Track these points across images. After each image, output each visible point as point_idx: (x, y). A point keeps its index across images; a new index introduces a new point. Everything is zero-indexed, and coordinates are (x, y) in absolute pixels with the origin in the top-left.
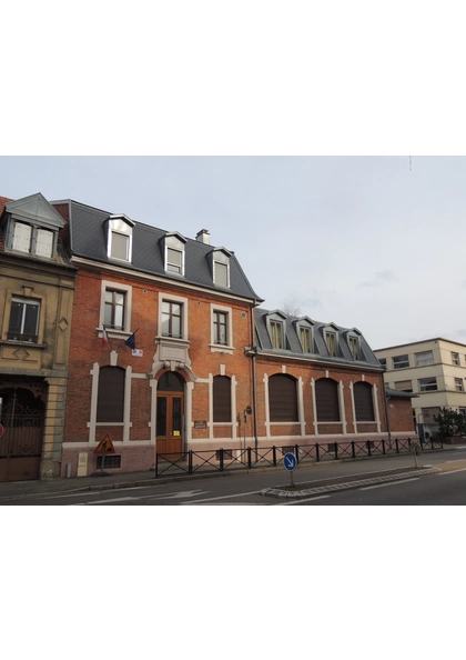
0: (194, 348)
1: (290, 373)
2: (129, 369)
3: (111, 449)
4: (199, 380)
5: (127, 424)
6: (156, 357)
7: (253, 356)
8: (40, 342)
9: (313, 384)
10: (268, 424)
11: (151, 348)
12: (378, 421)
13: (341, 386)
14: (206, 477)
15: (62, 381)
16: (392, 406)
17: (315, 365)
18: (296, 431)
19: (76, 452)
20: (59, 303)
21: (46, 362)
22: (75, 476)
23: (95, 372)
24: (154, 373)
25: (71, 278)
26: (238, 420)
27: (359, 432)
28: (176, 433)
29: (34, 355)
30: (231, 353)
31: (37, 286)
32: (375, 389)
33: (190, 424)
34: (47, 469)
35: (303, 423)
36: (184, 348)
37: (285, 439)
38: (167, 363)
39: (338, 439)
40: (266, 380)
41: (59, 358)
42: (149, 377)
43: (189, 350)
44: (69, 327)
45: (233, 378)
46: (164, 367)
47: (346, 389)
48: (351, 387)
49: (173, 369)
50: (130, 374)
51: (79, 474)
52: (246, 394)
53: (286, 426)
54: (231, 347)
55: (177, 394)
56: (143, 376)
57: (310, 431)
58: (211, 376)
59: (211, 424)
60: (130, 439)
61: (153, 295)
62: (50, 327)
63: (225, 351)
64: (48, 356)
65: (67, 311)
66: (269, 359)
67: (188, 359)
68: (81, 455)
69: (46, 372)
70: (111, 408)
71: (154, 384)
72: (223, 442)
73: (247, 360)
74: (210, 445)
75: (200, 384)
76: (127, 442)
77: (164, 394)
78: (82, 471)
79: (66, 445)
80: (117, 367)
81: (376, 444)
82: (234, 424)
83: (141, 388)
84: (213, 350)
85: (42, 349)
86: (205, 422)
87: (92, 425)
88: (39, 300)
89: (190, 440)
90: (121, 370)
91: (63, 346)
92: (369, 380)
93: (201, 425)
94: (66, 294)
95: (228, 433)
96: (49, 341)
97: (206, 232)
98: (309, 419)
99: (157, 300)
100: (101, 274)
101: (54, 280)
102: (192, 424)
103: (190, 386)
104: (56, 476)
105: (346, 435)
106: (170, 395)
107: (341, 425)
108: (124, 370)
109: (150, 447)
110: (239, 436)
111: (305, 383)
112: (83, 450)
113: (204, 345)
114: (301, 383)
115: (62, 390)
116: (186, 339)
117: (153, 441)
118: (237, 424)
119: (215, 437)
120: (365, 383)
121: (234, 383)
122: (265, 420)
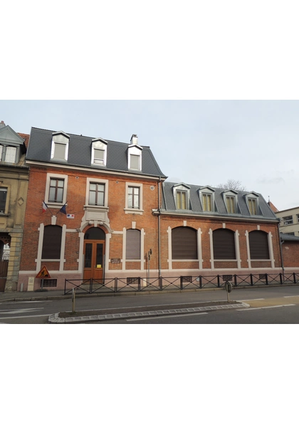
0: (113, 211)
1: (191, 226)
2: (64, 227)
3: (48, 275)
4: (115, 232)
5: (62, 260)
6: (83, 219)
7: (158, 215)
8: (6, 212)
9: (211, 233)
10: (170, 260)
11: (81, 210)
12: (272, 260)
13: (237, 234)
15: (19, 235)
16: (287, 248)
17: (213, 220)
18: (196, 266)
19: (27, 276)
20: (18, 189)
21: (10, 224)
22: (25, 291)
23: (41, 229)
24: (81, 229)
25: (27, 174)
26: (146, 258)
27: (252, 267)
28: (99, 266)
29: (3, 220)
30: (141, 213)
31: (4, 180)
32: (270, 236)
33: (107, 260)
34: (9, 286)
35: (201, 260)
36: (104, 212)
37: (185, 272)
38: (91, 222)
39: (232, 272)
40: (169, 231)
41: (18, 221)
42: (78, 232)
43: (108, 213)
44: (25, 203)
45: (142, 230)
46: (89, 225)
47: (242, 236)
48: (247, 234)
49: (96, 226)
50: (65, 230)
51: (28, 290)
52: (152, 240)
53: (189, 262)
54: (141, 209)
55: (100, 242)
56: (74, 231)
57: (207, 265)
58: (125, 229)
59: (124, 261)
60: (64, 269)
61: (83, 180)
62: (13, 203)
63: (135, 213)
64: (11, 220)
65: (24, 193)
66: (172, 217)
67: (108, 220)
68: (30, 278)
69: (9, 230)
70: (52, 250)
71: (82, 235)
72: (134, 273)
73: (154, 218)
74: (123, 274)
75: (116, 235)
76: (61, 271)
77: (89, 241)
78: (31, 288)
79: (21, 272)
80: (56, 225)
83: (73, 239)
84: (126, 212)
85: (7, 216)
86: (119, 260)
87: (39, 260)
88: (6, 188)
89: (107, 271)
90: (59, 228)
91: (20, 215)
92: (265, 229)
93: (116, 262)
94: (23, 183)
95: (137, 266)
96: (12, 211)
97: (135, 136)
98: (206, 258)
99: (85, 183)
100: (46, 169)
101: (16, 176)
102: (110, 261)
103: (108, 236)
104: (14, 290)
105: (240, 268)
106: (95, 243)
107: (237, 262)
108: (62, 227)
109: (78, 275)
110: (146, 268)
111: (204, 234)
112: (32, 275)
113: (121, 210)
114: (200, 233)
115: (19, 240)
116: (106, 206)
117: (81, 270)
118: (145, 261)
119: (126, 269)
120: (260, 231)
121: (143, 233)
122: (168, 258)
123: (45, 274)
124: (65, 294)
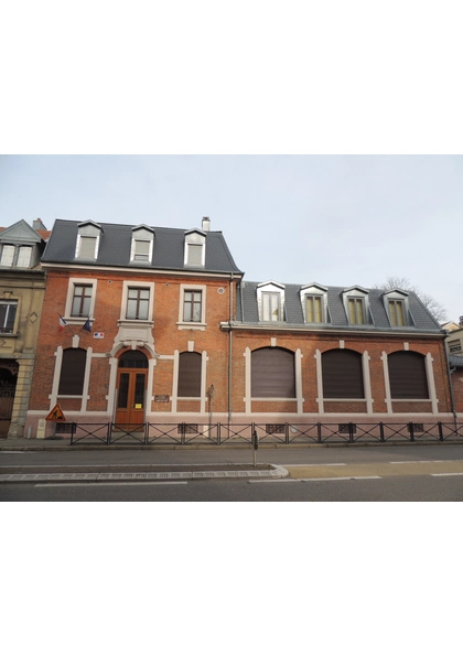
0: (160, 326)
1: (283, 345)
2: (90, 350)
3: (62, 417)
4: (162, 357)
5: (85, 397)
6: (116, 339)
7: (229, 330)
8: (15, 332)
9: (318, 356)
10: (248, 399)
11: (113, 330)
12: (434, 399)
13: (366, 358)
14: (120, 449)
15: (30, 362)
17: (322, 336)
18: (292, 408)
19: (37, 418)
20: (31, 302)
21: (18, 348)
22: (34, 438)
23: (59, 354)
24: (113, 353)
25: (42, 280)
26: (209, 395)
27: (395, 411)
28: (138, 406)
29: (9, 343)
30: (203, 329)
31: (14, 290)
32: (429, 359)
33: (150, 398)
34: (13, 431)
35: (300, 399)
36: (146, 328)
38: (126, 343)
39: (356, 418)
40: (247, 354)
41: (29, 344)
42: (109, 357)
43: (153, 330)
44: (39, 320)
45: (204, 354)
46: (125, 347)
47: (375, 360)
48: (384, 357)
49: (134, 348)
50: (90, 354)
51: (38, 437)
52: (219, 368)
53: (280, 402)
54: (203, 323)
55: (141, 371)
56: (103, 355)
57: (311, 407)
58: (177, 353)
59: (174, 398)
60: (87, 410)
61: (118, 284)
62: (23, 320)
63: (194, 328)
64: (20, 343)
65: (38, 307)
66: (251, 332)
67: (152, 340)
68: (40, 421)
69: (17, 356)
70: (72, 383)
71: (114, 362)
72: (188, 416)
73: (222, 335)
74: (173, 418)
75: (164, 363)
76: (83, 412)
77: (125, 370)
78: (41, 434)
79: (30, 413)
80: (79, 349)
81: (426, 428)
82: (203, 399)
83: (101, 366)
84: (180, 328)
85: (16, 338)
86: (167, 397)
87: (54, 397)
88: (17, 300)
89: (149, 413)
90: (82, 352)
91: (31, 336)
92: (418, 348)
93: (162, 400)
94: (37, 293)
95: (195, 407)
96: (22, 331)
97: (206, 219)
98: (310, 396)
99: (121, 288)
100: (68, 273)
101: (29, 284)
102: (153, 398)
103: (152, 363)
104: (21, 436)
105: (371, 413)
106: (133, 373)
107: (365, 403)
108: (86, 351)
109: (106, 418)
110: (208, 410)
111: (306, 357)
112: (42, 417)
113: (172, 324)
114: (299, 356)
115: (30, 369)
116: (150, 320)
117: (110, 411)
118: (207, 399)
119: (178, 411)
120: (409, 352)
121: (205, 358)
122: (244, 396)
123: (59, 415)
124: (72, 444)
